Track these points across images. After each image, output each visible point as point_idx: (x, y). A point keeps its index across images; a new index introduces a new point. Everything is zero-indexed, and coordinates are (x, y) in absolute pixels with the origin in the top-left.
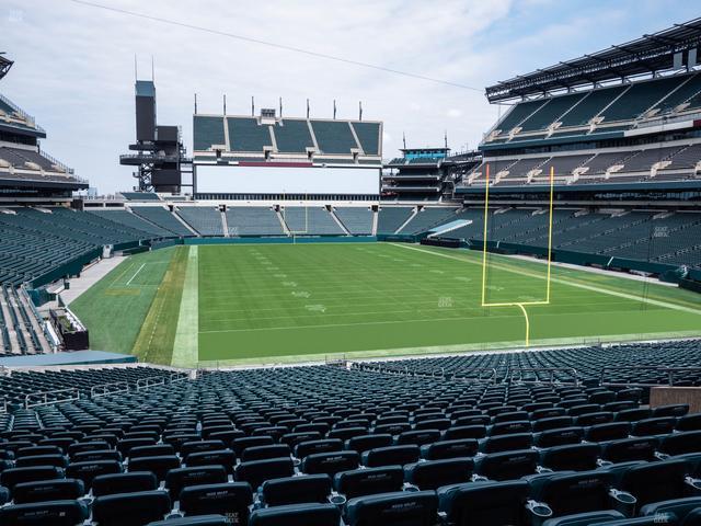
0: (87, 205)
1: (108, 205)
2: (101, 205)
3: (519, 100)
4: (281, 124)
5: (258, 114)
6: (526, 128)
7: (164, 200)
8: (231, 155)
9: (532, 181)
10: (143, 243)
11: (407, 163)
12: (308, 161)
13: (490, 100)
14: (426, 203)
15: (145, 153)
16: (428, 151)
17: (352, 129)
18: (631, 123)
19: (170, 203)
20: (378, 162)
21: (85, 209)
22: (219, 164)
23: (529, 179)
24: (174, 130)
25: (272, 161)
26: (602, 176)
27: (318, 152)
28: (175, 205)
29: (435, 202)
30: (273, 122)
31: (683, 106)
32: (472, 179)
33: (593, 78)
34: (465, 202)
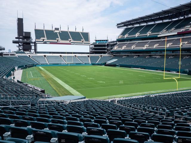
0: (4, 55)
1: (11, 55)
2: (8, 55)
3: (126, 27)
4: (61, 32)
5: (54, 29)
6: (129, 34)
7: (27, 54)
8: (47, 41)
9: (134, 48)
10: (25, 66)
11: (97, 44)
12: (70, 43)
13: (118, 27)
14: (102, 55)
15: (20, 40)
16: (103, 41)
17: (81, 34)
18: (159, 33)
19: (29, 55)
20: (89, 43)
21: (3, 56)
22: (44, 43)
23: (132, 48)
24: (29, 33)
25: (59, 42)
26: (153, 47)
27: (72, 40)
28: (31, 55)
29: (105, 55)
30: (58, 32)
31: (173, 29)
32: (116, 48)
33: (146, 22)
34: (114, 54)
